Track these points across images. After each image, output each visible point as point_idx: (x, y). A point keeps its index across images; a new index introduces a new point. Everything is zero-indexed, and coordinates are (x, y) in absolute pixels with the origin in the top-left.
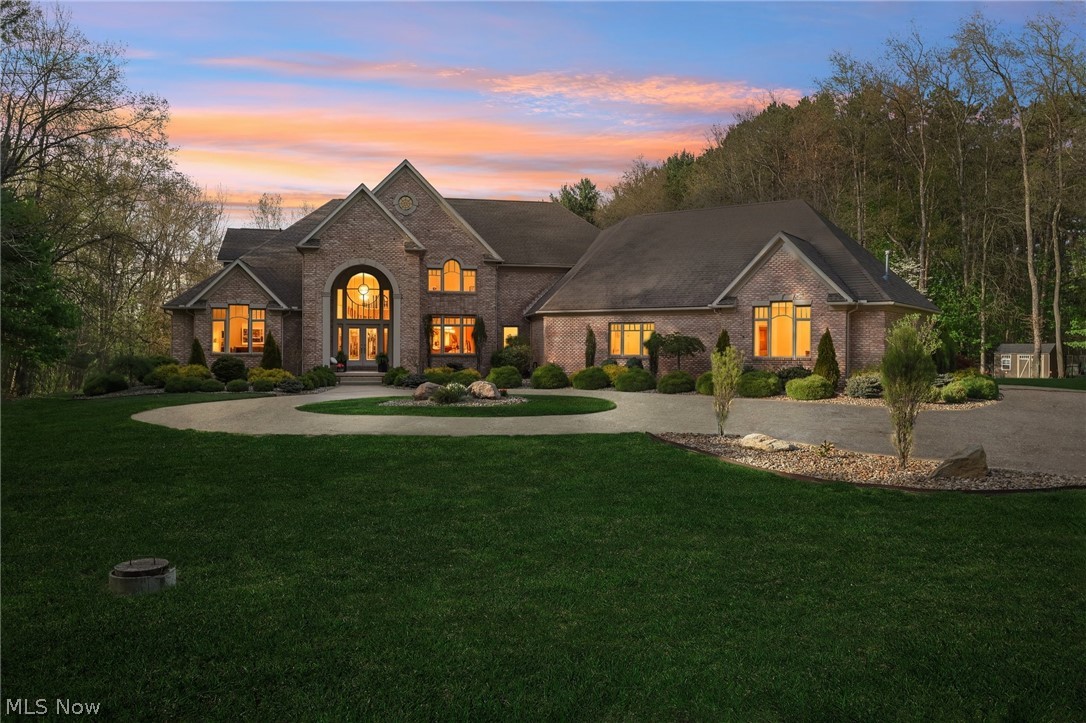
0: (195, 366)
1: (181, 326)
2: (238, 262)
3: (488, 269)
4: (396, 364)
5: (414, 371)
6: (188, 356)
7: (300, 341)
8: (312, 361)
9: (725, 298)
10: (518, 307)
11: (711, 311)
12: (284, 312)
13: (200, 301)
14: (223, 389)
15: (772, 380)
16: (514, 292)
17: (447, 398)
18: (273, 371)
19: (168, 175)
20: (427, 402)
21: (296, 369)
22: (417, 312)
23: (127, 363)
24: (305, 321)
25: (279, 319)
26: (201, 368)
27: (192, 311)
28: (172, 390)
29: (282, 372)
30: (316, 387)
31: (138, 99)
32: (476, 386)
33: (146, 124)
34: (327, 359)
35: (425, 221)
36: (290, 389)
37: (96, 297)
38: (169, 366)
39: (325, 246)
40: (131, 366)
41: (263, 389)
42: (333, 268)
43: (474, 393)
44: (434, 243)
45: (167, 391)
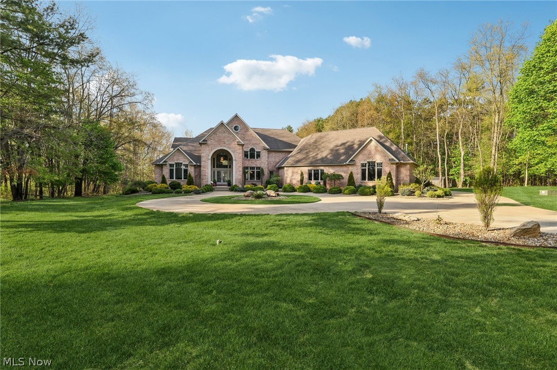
0: (163, 184)
1: (158, 170)
2: (178, 148)
3: (265, 151)
4: (234, 184)
5: (240, 186)
6: (161, 181)
7: (200, 176)
8: (204, 183)
9: (351, 161)
10: (274, 164)
11: (345, 165)
12: (195, 165)
13: (165, 161)
14: (173, 193)
15: (371, 189)
16: (273, 159)
17: (259, 197)
18: (191, 186)
19: (155, 122)
20: (250, 198)
21: (199, 185)
22: (241, 165)
23: (139, 183)
24: (202, 169)
25: (193, 168)
26: (165, 185)
27: (162, 165)
28: (154, 193)
29: (194, 187)
30: (206, 192)
31: (144, 92)
32: (269, 192)
33: (147, 101)
34: (210, 182)
35: (243, 135)
36: (197, 193)
37: (131, 161)
38: (153, 184)
39: (209, 142)
40: (139, 184)
41: (187, 192)
42: (212, 150)
43: (267, 195)
44: (246, 142)
45: (152, 193)
